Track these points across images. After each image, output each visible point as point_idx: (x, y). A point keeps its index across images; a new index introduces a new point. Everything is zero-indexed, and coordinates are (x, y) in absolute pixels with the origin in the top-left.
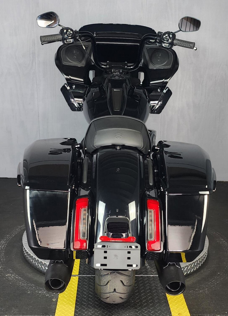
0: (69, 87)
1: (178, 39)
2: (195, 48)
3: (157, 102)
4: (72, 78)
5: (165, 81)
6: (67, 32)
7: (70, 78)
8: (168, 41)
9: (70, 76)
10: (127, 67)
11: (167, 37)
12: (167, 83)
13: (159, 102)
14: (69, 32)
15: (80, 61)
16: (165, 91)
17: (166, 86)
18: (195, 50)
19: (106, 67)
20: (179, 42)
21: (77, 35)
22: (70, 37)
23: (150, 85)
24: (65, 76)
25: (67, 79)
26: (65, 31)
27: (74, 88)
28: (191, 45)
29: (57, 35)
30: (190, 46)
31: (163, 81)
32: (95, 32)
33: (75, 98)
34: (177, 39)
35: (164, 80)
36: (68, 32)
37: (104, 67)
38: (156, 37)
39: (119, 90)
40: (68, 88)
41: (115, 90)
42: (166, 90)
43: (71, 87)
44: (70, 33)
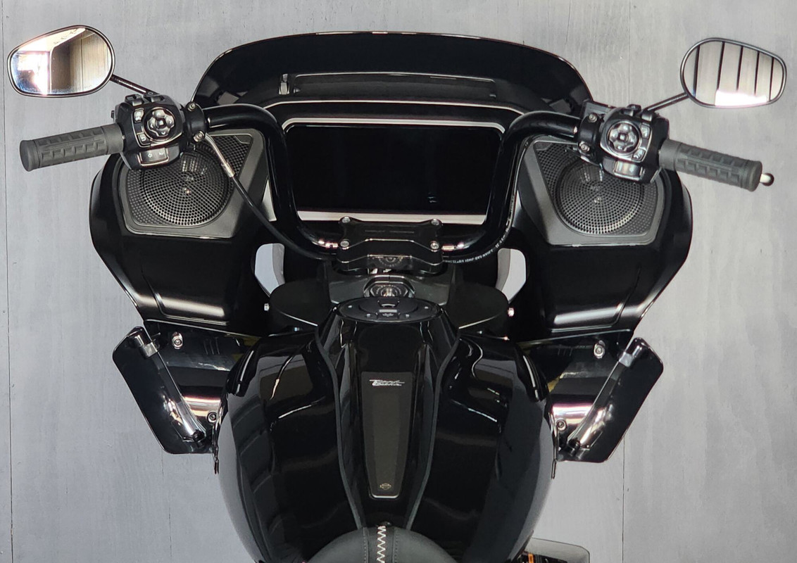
0: (156, 344)
1: (681, 144)
2: (764, 178)
3: (586, 409)
4: (170, 303)
5: (629, 311)
6: (146, 119)
7: (161, 305)
8: (632, 150)
9: (159, 297)
10: (441, 247)
11: (626, 134)
12: (634, 321)
13: (598, 407)
14: (158, 119)
15: (212, 215)
16: (626, 359)
17: (632, 333)
18: (765, 184)
19: (335, 246)
20: (683, 156)
21: (195, 125)
22: (161, 138)
23: (554, 330)
24: (137, 296)
25: (144, 311)
26: (139, 115)
27: (177, 346)
28: (743, 173)
29: (102, 130)
30: (738, 176)
31: (617, 315)
32: (285, 76)
33: (184, 395)
34: (673, 142)
35: (620, 307)
36: (153, 121)
37: (328, 245)
38: (575, 130)
39: (397, 383)
40: (150, 349)
41: (376, 383)
42: (630, 351)
43: (164, 344)
44: (161, 123)
